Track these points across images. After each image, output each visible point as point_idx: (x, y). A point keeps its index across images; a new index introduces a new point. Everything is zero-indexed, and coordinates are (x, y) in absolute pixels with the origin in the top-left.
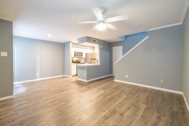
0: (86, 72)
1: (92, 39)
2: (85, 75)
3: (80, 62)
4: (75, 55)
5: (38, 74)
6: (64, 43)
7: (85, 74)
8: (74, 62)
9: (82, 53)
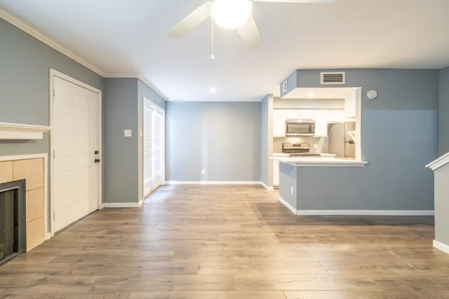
1: (322, 74)
2: (292, 192)
3: (307, 150)
4: (287, 132)
5: (203, 172)
6: (260, 100)
7: (292, 188)
8: (284, 151)
9: (314, 124)
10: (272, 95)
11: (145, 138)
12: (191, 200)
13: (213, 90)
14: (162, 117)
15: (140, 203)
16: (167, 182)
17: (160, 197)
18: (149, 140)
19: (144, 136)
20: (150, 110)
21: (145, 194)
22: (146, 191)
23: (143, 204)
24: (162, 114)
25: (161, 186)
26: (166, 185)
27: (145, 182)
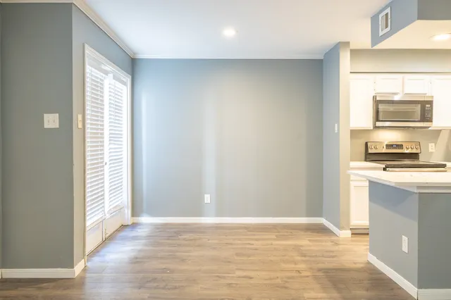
0: (414, 225)
2: (405, 248)
3: (414, 156)
4: (377, 119)
5: (207, 198)
6: (322, 57)
7: (405, 239)
8: (370, 156)
9: (431, 103)
10: (347, 44)
11: (88, 131)
12: (183, 260)
13: (229, 33)
14: (125, 91)
15: (78, 269)
16: (137, 220)
17: (120, 254)
18: (99, 136)
19: (88, 126)
20: (100, 75)
21: (89, 249)
22: (92, 241)
23: (85, 270)
24: (124, 83)
25: (123, 227)
26: (134, 226)
27: (88, 223)
